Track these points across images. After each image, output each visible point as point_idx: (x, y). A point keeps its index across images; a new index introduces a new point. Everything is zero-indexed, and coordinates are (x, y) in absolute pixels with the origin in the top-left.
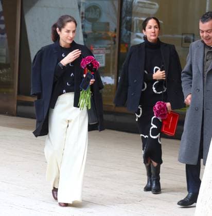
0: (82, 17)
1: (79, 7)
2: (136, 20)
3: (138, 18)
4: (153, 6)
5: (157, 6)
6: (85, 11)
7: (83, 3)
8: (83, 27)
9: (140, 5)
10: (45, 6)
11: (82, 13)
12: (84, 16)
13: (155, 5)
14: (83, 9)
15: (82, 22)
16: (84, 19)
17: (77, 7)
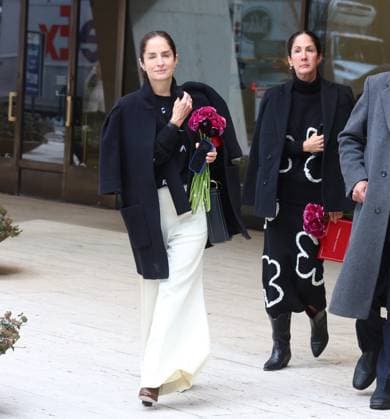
0: (237, 32)
1: (232, 12)
2: (335, 36)
3: (337, 34)
4: (366, 12)
5: (373, 11)
6: (243, 20)
7: (239, 6)
8: (238, 49)
9: (343, 9)
10: (169, 11)
11: (237, 25)
12: (240, 28)
13: (369, 10)
14: (238, 17)
15: (236, 41)
16: (239, 35)
17: (228, 13)
